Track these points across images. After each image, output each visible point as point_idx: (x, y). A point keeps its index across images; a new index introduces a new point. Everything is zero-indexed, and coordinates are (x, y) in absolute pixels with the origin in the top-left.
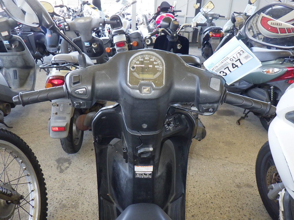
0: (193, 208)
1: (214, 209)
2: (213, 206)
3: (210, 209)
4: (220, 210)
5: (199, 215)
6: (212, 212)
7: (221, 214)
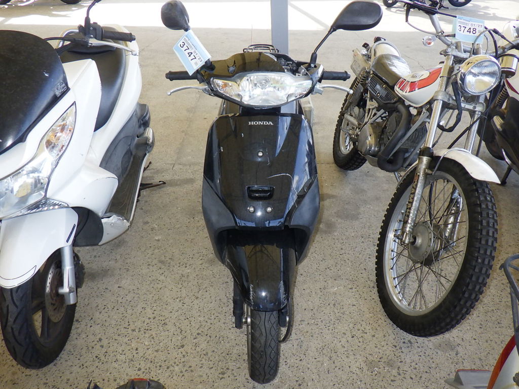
0: (176, 360)
1: (142, 358)
2: (142, 363)
3: (150, 358)
4: (135, 355)
5: (172, 347)
6: (150, 351)
7: (137, 349)
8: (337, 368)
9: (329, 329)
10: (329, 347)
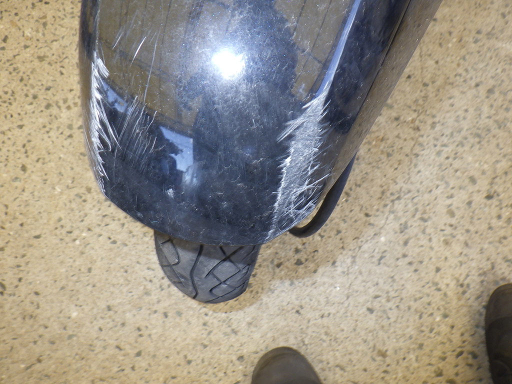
8: (407, 260)
9: (439, 153)
10: (415, 201)
